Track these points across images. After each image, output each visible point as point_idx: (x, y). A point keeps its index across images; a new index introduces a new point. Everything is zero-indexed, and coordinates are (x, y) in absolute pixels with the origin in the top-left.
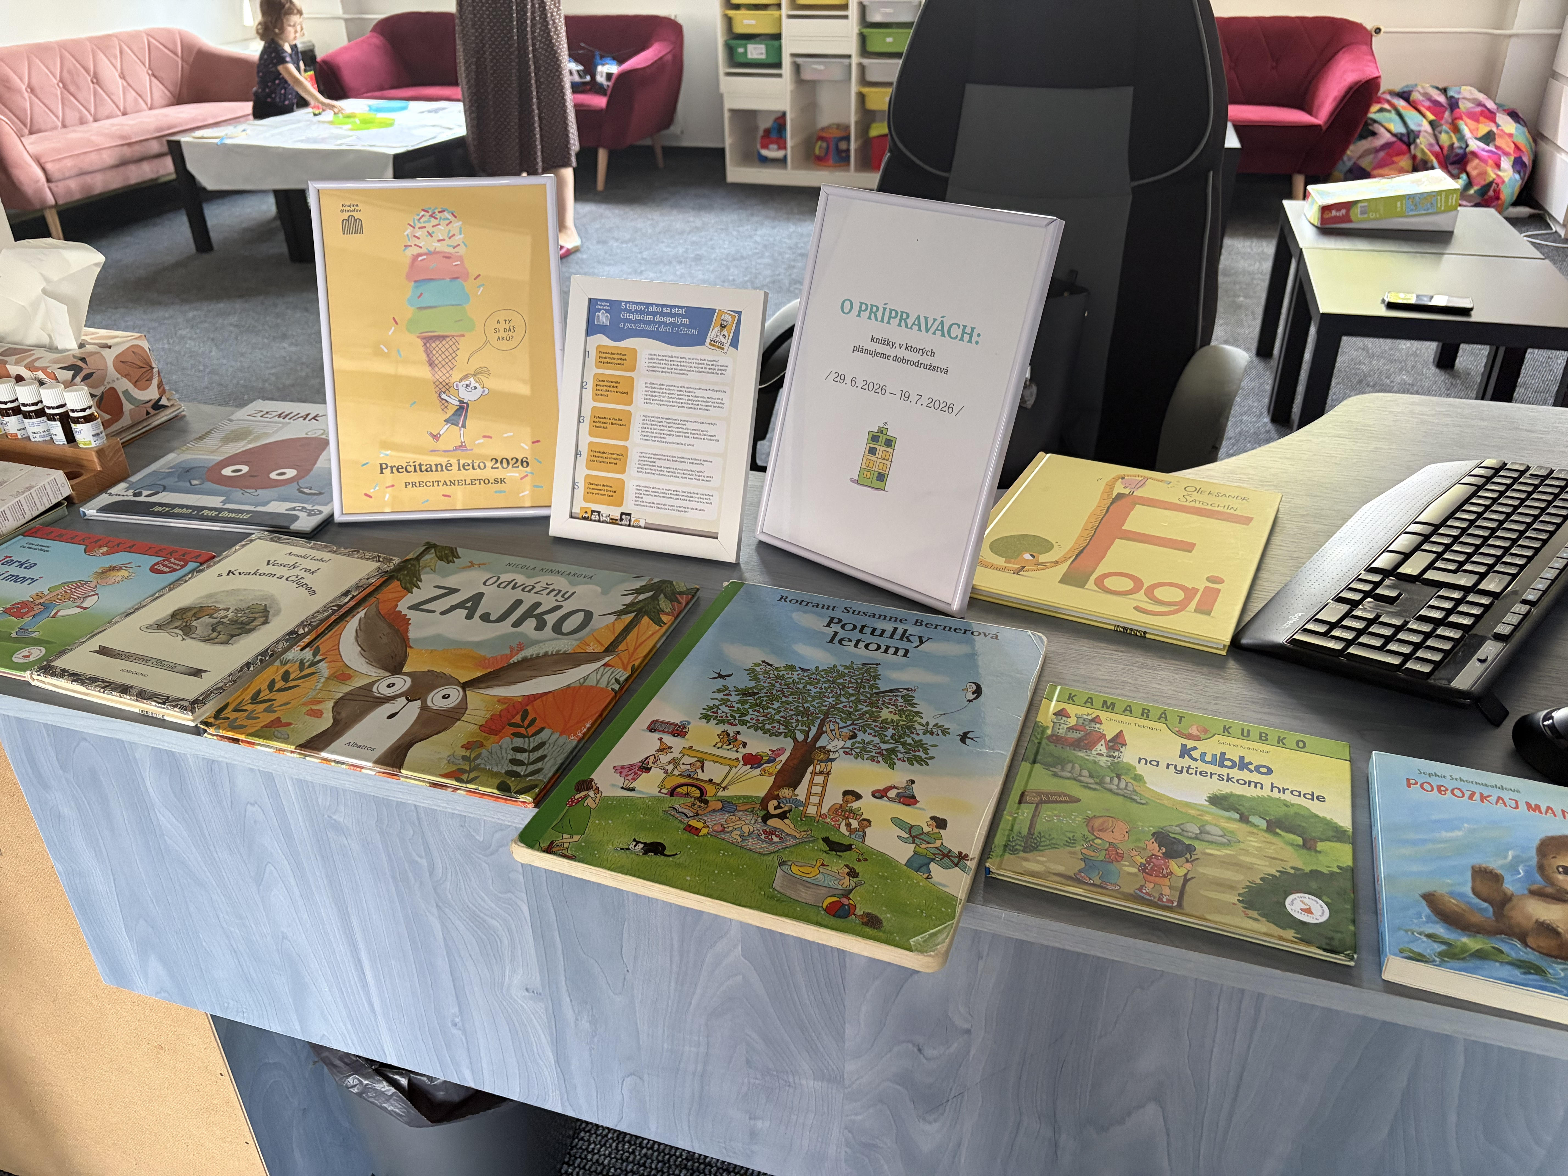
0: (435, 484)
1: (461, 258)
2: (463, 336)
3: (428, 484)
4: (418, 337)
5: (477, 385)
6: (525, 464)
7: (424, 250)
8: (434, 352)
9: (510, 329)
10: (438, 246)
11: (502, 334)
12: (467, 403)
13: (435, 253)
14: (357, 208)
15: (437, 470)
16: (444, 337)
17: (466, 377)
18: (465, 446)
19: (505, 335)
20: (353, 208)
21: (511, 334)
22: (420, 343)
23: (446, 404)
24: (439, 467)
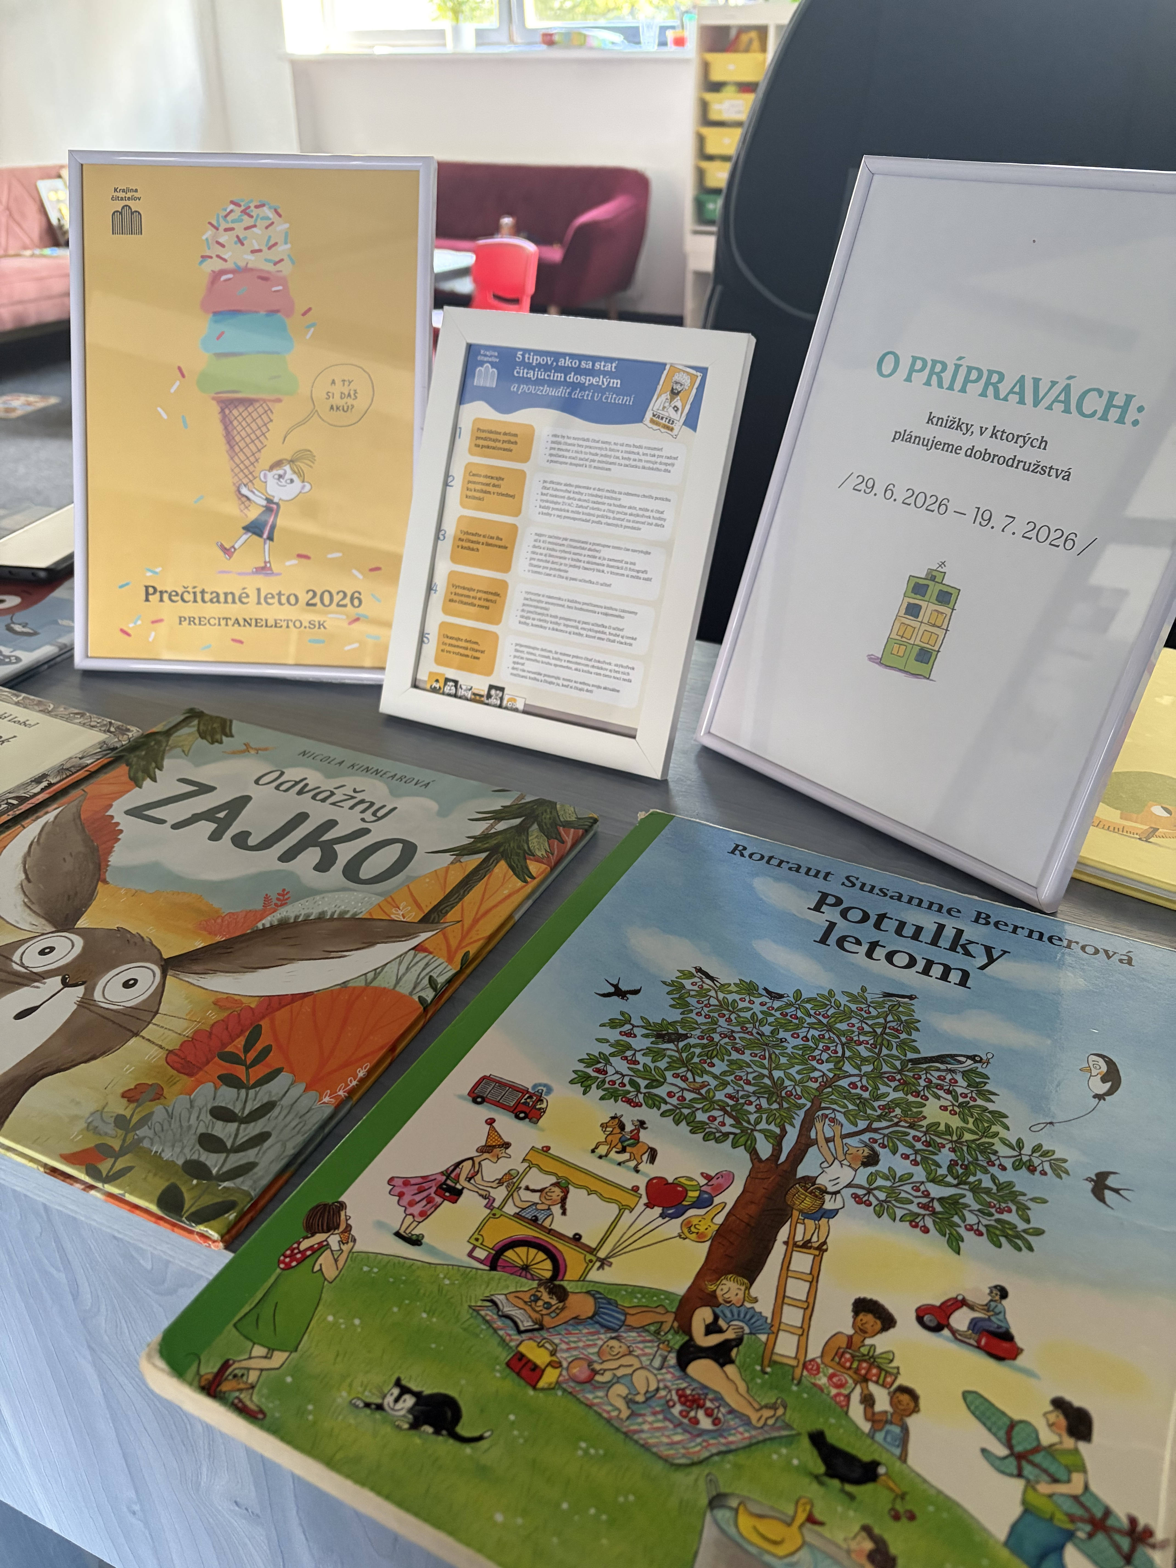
0: (223, 622)
1: (283, 281)
2: (279, 400)
3: (212, 621)
4: (214, 399)
5: (295, 477)
6: (356, 602)
7: (229, 265)
8: (235, 423)
9: (349, 395)
10: (253, 261)
11: (337, 401)
12: (277, 504)
13: (247, 270)
14: (136, 195)
15: (226, 602)
16: (250, 402)
17: (278, 464)
18: (270, 569)
19: (341, 403)
20: (129, 195)
21: (350, 401)
22: (215, 408)
23: (247, 503)
24: (230, 597)
